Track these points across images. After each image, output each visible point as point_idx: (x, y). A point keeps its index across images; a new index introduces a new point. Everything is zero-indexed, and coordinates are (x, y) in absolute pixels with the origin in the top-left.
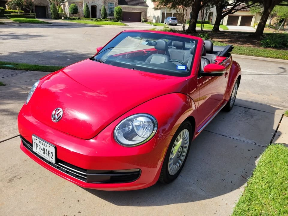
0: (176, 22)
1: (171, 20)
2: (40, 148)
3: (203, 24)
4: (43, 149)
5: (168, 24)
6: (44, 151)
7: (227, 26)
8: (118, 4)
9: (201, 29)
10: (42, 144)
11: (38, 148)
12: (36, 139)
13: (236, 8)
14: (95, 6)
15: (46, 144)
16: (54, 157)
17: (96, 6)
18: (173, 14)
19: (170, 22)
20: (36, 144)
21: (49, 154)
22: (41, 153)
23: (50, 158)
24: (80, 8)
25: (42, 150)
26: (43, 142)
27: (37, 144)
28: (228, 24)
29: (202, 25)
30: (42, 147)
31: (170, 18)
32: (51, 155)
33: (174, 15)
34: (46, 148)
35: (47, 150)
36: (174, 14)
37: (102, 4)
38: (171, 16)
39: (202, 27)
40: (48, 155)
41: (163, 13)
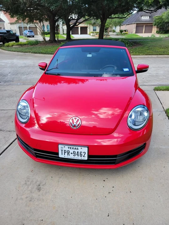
0: (33, 34)
1: (28, 32)
2: (68, 153)
5: (27, 36)
6: (75, 154)
10: (72, 148)
11: (66, 154)
12: (64, 147)
15: (76, 147)
16: (86, 155)
18: (28, 27)
19: (28, 34)
21: (80, 154)
22: (71, 157)
23: (81, 157)
25: (72, 153)
26: (73, 147)
27: (64, 150)
30: (71, 151)
31: (27, 31)
32: (83, 154)
33: (29, 28)
34: (76, 151)
35: (78, 152)
40: (79, 156)
41: (19, 27)
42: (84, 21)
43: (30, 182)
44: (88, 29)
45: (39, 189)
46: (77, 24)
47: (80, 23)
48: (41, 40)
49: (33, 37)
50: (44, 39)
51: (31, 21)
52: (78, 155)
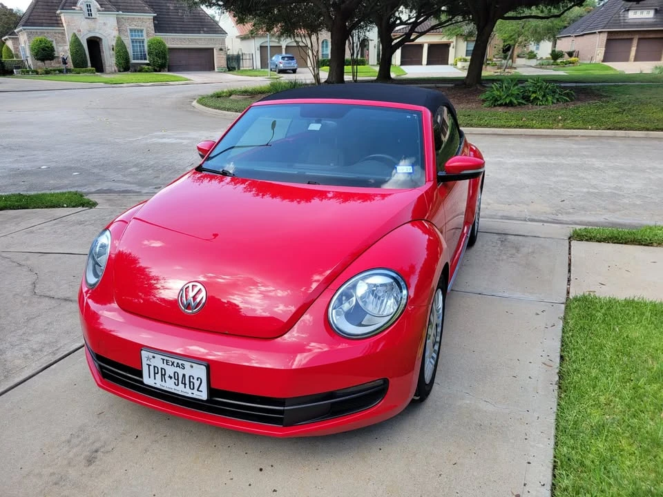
0: (293, 64)
1: (281, 61)
2: (163, 375)
3: (355, 67)
4: (172, 375)
5: (277, 71)
6: (178, 380)
7: (402, 67)
8: (154, 32)
9: (352, 77)
10: (171, 364)
11: (158, 376)
12: (154, 357)
13: (418, 29)
14: (98, 40)
15: (180, 362)
16: (204, 387)
17: (100, 39)
18: (284, 47)
19: (281, 65)
20: (152, 368)
21: (190, 382)
22: (169, 386)
23: (193, 391)
24: (60, 46)
25: (171, 377)
26: (173, 360)
27: (155, 367)
28: (403, 63)
29: (353, 69)
30: (170, 370)
31: (280, 57)
32: (197, 384)
33: (286, 49)
34: (181, 372)
35: (184, 375)
36: (287, 46)
37: (116, 33)
38: (281, 53)
39: (353, 73)
40: (188, 386)
41: (261, 47)
42: (433, 28)
43: (80, 439)
44: (452, 51)
45: (90, 461)
46: (412, 38)
47: (421, 34)
48: (308, 82)
49: (294, 71)
50: (316, 76)
51: (288, 31)
52: (185, 384)
